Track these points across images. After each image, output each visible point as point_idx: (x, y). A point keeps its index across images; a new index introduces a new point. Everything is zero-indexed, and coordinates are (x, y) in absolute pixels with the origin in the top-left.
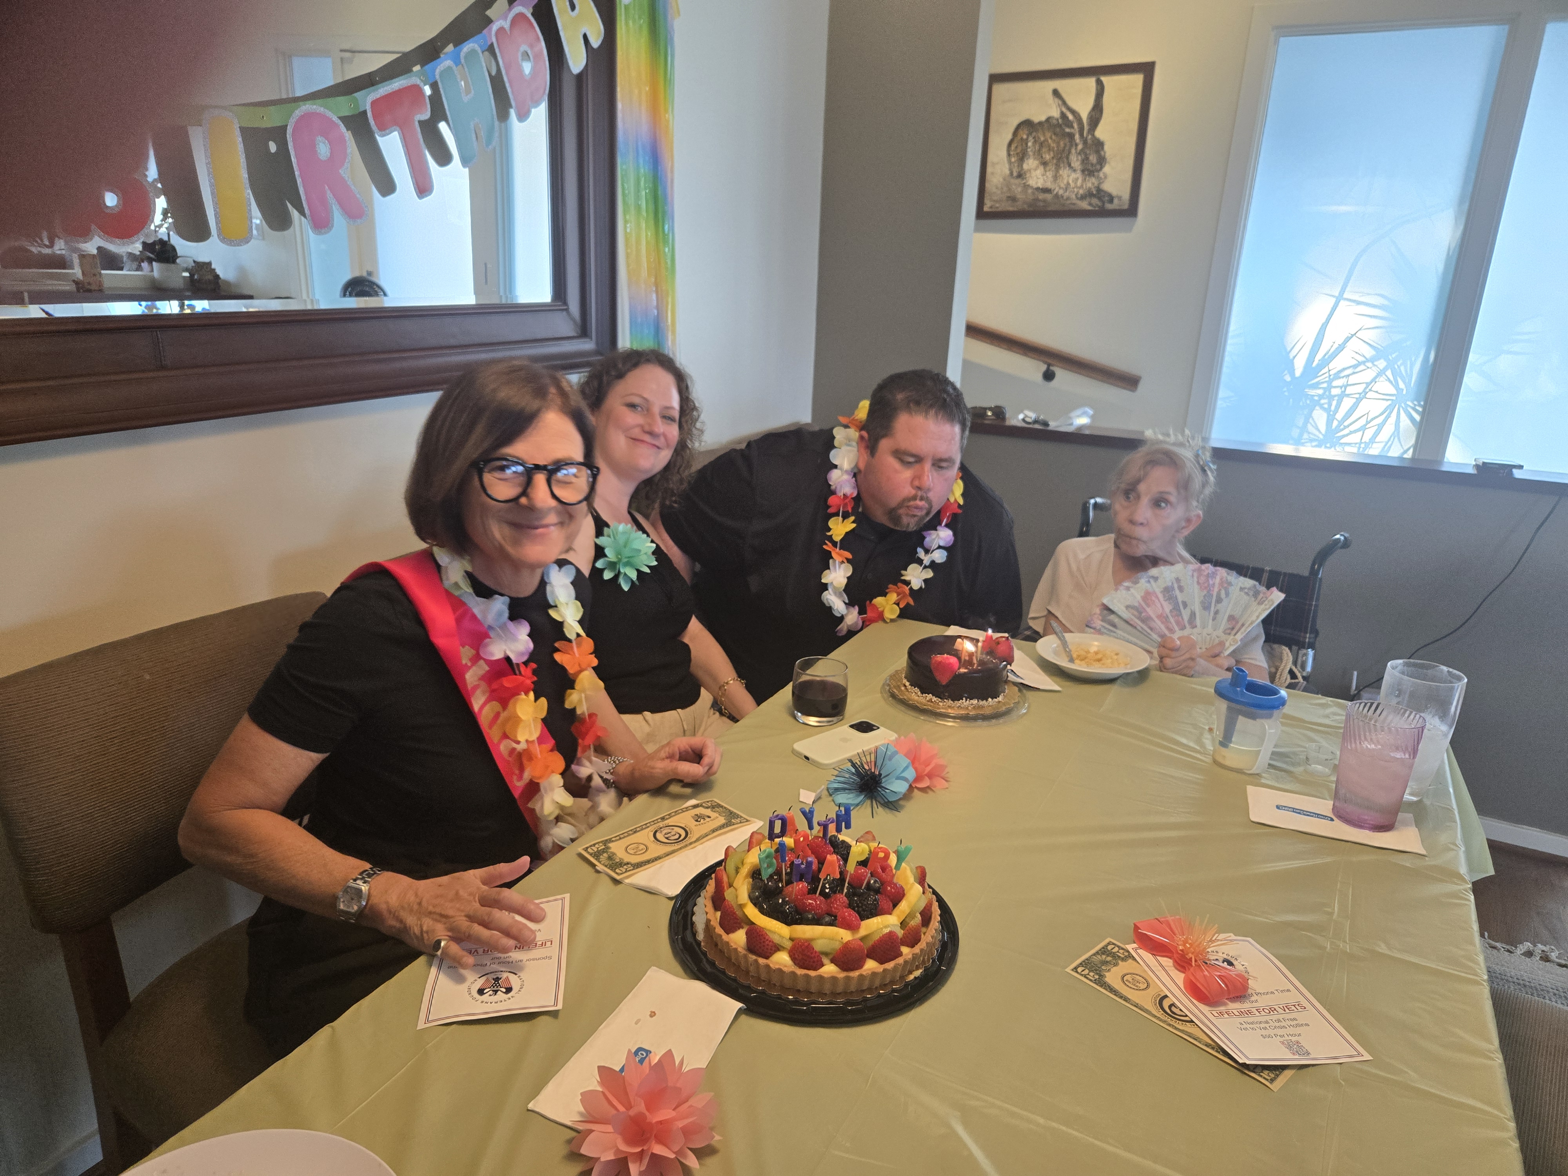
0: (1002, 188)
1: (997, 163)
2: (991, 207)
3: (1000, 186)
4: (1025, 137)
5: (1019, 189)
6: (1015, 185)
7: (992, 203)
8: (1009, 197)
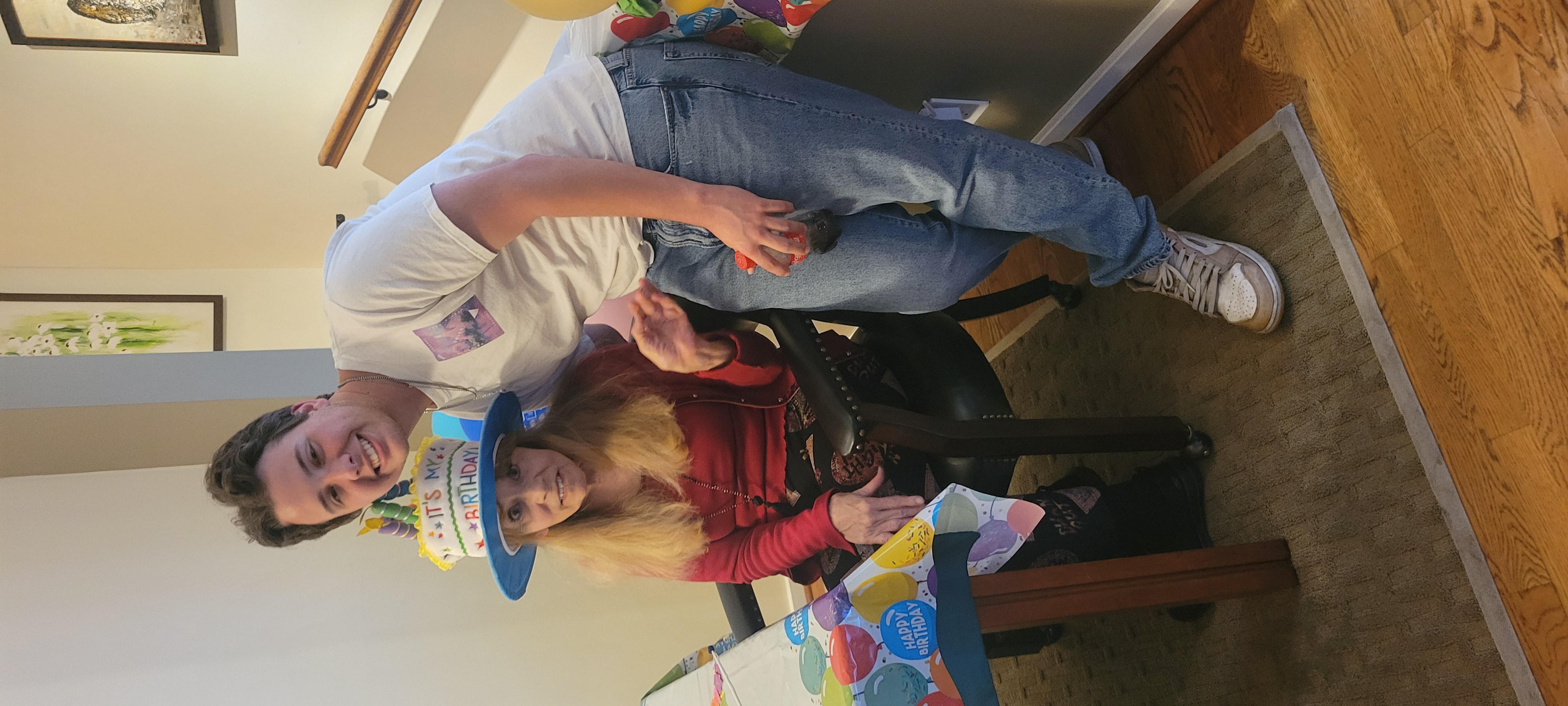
0: (172, 28)
1: (137, 33)
2: (200, 38)
3: (169, 30)
4: (94, 7)
5: (171, 12)
6: (165, 16)
7: (194, 36)
8: (183, 22)
